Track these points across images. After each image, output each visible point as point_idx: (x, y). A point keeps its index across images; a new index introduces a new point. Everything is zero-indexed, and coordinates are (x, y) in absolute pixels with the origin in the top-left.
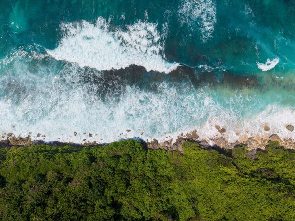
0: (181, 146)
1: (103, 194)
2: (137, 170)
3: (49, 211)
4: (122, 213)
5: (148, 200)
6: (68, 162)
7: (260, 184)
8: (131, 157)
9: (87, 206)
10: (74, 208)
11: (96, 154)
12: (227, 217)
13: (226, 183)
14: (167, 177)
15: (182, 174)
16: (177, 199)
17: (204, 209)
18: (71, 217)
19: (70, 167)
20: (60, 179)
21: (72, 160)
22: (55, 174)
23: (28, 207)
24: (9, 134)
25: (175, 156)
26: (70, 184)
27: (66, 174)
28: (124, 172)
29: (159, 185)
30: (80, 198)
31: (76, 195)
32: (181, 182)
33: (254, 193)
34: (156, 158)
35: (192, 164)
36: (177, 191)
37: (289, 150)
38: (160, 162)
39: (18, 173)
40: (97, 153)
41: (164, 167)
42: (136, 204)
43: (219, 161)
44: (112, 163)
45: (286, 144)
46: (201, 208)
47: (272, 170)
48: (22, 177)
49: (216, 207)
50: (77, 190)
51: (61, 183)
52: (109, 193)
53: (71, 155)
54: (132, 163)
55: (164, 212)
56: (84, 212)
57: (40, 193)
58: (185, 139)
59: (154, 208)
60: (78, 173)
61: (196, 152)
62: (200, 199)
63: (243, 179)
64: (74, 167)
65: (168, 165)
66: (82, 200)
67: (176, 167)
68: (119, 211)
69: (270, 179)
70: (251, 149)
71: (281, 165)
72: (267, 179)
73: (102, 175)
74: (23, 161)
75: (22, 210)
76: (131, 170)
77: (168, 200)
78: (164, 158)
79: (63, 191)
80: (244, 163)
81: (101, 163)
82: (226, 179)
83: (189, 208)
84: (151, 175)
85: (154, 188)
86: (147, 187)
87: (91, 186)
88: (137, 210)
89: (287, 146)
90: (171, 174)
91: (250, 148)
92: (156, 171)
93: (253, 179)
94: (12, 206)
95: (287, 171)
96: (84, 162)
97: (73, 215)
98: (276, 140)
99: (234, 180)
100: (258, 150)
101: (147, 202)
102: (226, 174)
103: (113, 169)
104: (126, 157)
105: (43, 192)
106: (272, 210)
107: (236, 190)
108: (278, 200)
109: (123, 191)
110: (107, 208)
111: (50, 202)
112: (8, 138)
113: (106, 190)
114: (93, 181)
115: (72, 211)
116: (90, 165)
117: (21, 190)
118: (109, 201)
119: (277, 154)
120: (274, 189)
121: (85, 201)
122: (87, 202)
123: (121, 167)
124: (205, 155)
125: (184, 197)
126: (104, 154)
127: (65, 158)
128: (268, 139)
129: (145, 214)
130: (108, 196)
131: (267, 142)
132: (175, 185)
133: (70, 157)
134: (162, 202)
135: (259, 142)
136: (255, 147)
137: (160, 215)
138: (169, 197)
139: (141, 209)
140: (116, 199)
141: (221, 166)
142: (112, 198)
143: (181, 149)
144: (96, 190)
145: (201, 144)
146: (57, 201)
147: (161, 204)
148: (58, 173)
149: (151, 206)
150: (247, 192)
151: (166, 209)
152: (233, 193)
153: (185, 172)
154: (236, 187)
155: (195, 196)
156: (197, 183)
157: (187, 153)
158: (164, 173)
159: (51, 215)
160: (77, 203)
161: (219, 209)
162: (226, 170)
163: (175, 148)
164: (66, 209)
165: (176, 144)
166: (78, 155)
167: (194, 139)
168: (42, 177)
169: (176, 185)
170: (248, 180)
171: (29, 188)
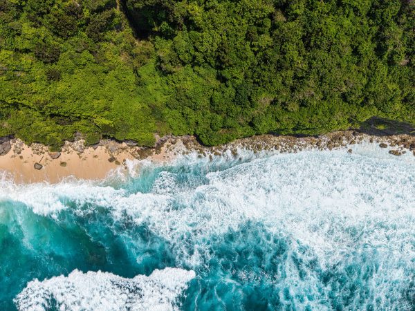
0: (157, 141)
1: (236, 90)
2: (203, 115)
3: (290, 73)
4: (215, 71)
5: (189, 86)
6: (278, 121)
7: (72, 111)
8: (211, 127)
9: (252, 78)
10: (264, 76)
11: (249, 129)
12: (104, 74)
13: (106, 109)
14: (169, 108)
15: (154, 112)
16: (158, 85)
17: (128, 78)
18: (266, 68)
19: (275, 116)
20: (283, 103)
21: (274, 122)
22: (289, 109)
23: (312, 76)
24: (354, 143)
25: (163, 130)
26: (272, 99)
27: (278, 108)
28: (217, 112)
29: (178, 100)
30: (259, 86)
31: (263, 89)
32: (154, 103)
33: (77, 102)
34: (184, 127)
35: (143, 124)
36: (158, 93)
37: (38, 143)
38: (179, 122)
39: (331, 107)
40: (247, 131)
41: (174, 118)
42: (201, 80)
43: (115, 130)
44: (230, 122)
45: (42, 149)
46: (132, 78)
47: (57, 123)
48: (325, 103)
49: (115, 82)
50: (264, 95)
51: (280, 100)
52: (230, 91)
53: (275, 128)
54: (209, 122)
55: (171, 73)
56: (255, 72)
57: (301, 90)
58: (153, 148)
59: (181, 77)
60: (265, 110)
61: (140, 137)
62: (132, 87)
63: (88, 114)
64: (270, 116)
65: (170, 120)
66: (258, 83)
67: (161, 118)
68: (217, 73)
69: (60, 116)
70: (79, 141)
71: (48, 128)
72: (63, 116)
73: (239, 109)
74: (327, 120)
75: (318, 74)
76: (209, 114)
77: (168, 84)
78: (175, 128)
79: (278, 92)
80: (88, 129)
81: (242, 122)
82: (107, 113)
83: (144, 76)
84: (188, 110)
85: (184, 98)
86: (191, 99)
87: (250, 99)
88: (199, 74)
89: (40, 146)
90: (166, 111)
91: (81, 143)
92: (183, 114)
93: (78, 115)
94: (328, 77)
95: (41, 124)
96: (260, 122)
97: (264, 70)
98: (53, 153)
99: (97, 113)
100: (73, 141)
101: (189, 83)
102: (107, 117)
103: (228, 116)
104: (215, 128)
105: (299, 91)
106: (58, 88)
107: (96, 103)
108: (53, 98)
109: (215, 93)
110: (230, 77)
111: (290, 82)
112: (355, 139)
113: (234, 94)
114: (248, 104)
115: (266, 74)
116: (253, 119)
117: (323, 92)
118: (229, 83)
119: (52, 139)
120: (58, 108)
121: (254, 82)
122: (252, 81)
123: (219, 118)
124: (130, 134)
125: (150, 88)
126: (240, 131)
127: (282, 125)
128: (62, 153)
129: (190, 71)
130: (231, 88)
131: (63, 150)
132: (161, 99)
133: (277, 126)
134: (174, 82)
135: (71, 149)
136: (75, 143)
137: (174, 70)
138: (166, 87)
139: (195, 76)
140: (223, 85)
141: (113, 126)
142: (227, 86)
143: (157, 138)
144: (244, 95)
145: (135, 144)
146: (283, 83)
147: (175, 80)
148: (286, 109)
149: (185, 79)
150: (84, 103)
151: (168, 75)
152: (98, 100)
153: (151, 114)
154: (95, 107)
155: (139, 88)
156: (136, 105)
157: (149, 135)
158: (174, 112)
159: (287, 69)
160: (263, 81)
161: (112, 81)
162: (107, 122)
163: (164, 138)
164: (272, 75)
165: (163, 142)
166: (269, 128)
167: (143, 148)
168: (303, 104)
169: (159, 99)
170: (84, 114)
171: (315, 95)
